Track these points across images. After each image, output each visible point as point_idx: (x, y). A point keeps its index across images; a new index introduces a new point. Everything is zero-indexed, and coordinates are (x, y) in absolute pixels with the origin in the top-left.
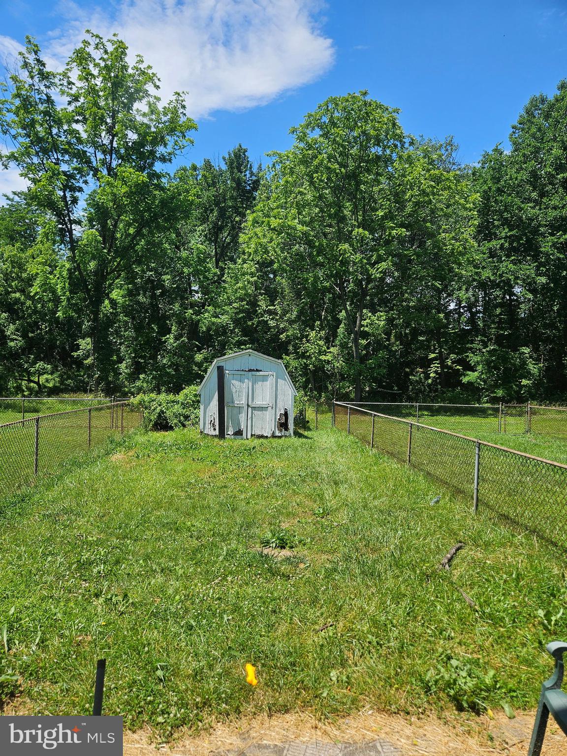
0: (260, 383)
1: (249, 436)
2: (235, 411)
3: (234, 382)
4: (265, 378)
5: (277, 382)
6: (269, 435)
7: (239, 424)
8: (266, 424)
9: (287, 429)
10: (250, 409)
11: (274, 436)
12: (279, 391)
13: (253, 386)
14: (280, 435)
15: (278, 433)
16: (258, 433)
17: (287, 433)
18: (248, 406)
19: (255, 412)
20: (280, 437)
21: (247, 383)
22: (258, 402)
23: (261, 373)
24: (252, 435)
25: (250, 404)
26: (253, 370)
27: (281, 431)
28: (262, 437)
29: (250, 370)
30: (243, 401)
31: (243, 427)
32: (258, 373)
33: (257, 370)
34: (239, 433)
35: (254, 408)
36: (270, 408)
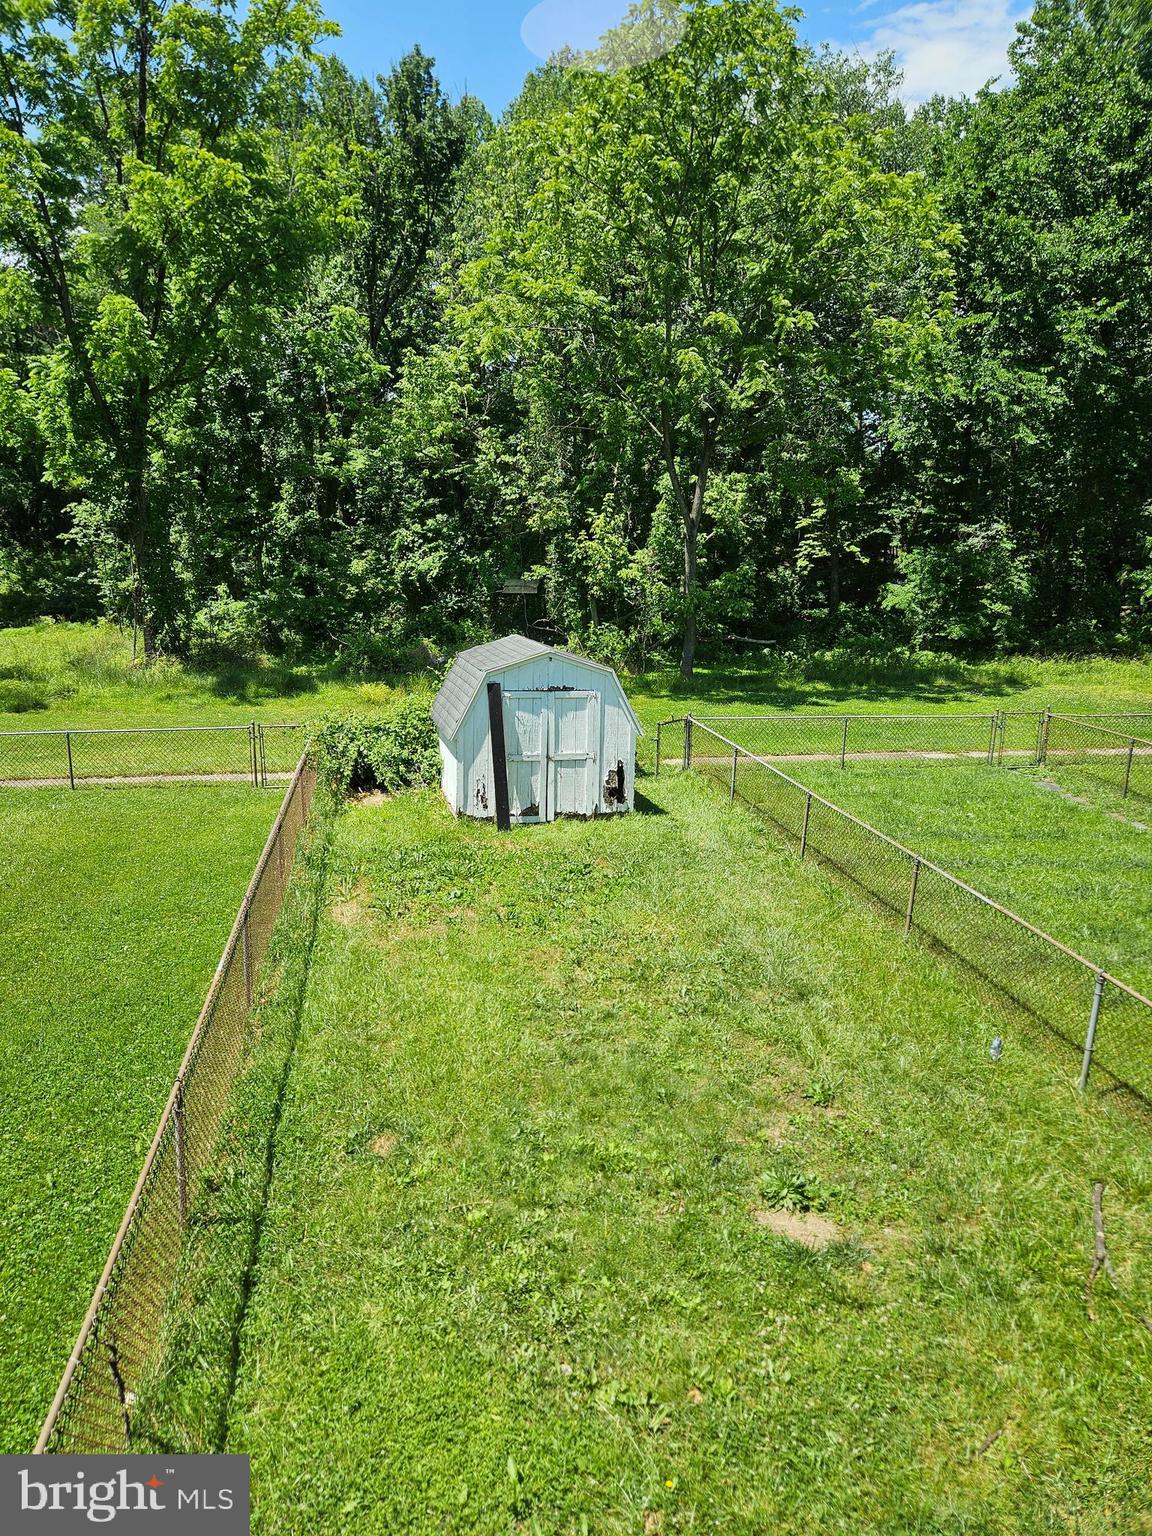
0: (571, 714)
1: (551, 817)
2: (525, 770)
3: (519, 714)
4: (580, 704)
5: (603, 711)
6: (589, 813)
7: (531, 794)
8: (584, 792)
9: (621, 799)
10: (552, 765)
11: (597, 815)
12: (607, 728)
13: (556, 719)
14: (608, 811)
15: (605, 809)
16: (567, 808)
17: (622, 808)
18: (548, 758)
19: (562, 771)
20: (608, 816)
21: (547, 715)
22: (567, 751)
23: (572, 694)
24: (557, 815)
25: (551, 754)
26: (558, 689)
27: (611, 803)
28: (575, 816)
29: (550, 690)
30: (540, 751)
31: (539, 800)
32: (566, 694)
33: (565, 689)
34: (531, 811)
35: (560, 763)
36: (590, 762)
